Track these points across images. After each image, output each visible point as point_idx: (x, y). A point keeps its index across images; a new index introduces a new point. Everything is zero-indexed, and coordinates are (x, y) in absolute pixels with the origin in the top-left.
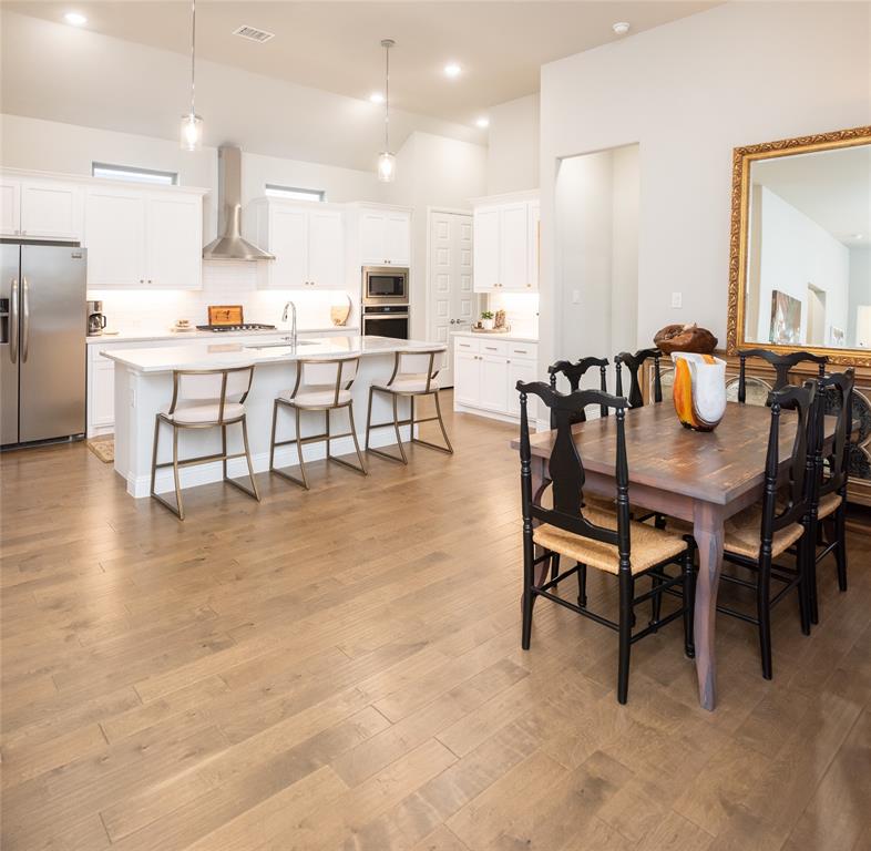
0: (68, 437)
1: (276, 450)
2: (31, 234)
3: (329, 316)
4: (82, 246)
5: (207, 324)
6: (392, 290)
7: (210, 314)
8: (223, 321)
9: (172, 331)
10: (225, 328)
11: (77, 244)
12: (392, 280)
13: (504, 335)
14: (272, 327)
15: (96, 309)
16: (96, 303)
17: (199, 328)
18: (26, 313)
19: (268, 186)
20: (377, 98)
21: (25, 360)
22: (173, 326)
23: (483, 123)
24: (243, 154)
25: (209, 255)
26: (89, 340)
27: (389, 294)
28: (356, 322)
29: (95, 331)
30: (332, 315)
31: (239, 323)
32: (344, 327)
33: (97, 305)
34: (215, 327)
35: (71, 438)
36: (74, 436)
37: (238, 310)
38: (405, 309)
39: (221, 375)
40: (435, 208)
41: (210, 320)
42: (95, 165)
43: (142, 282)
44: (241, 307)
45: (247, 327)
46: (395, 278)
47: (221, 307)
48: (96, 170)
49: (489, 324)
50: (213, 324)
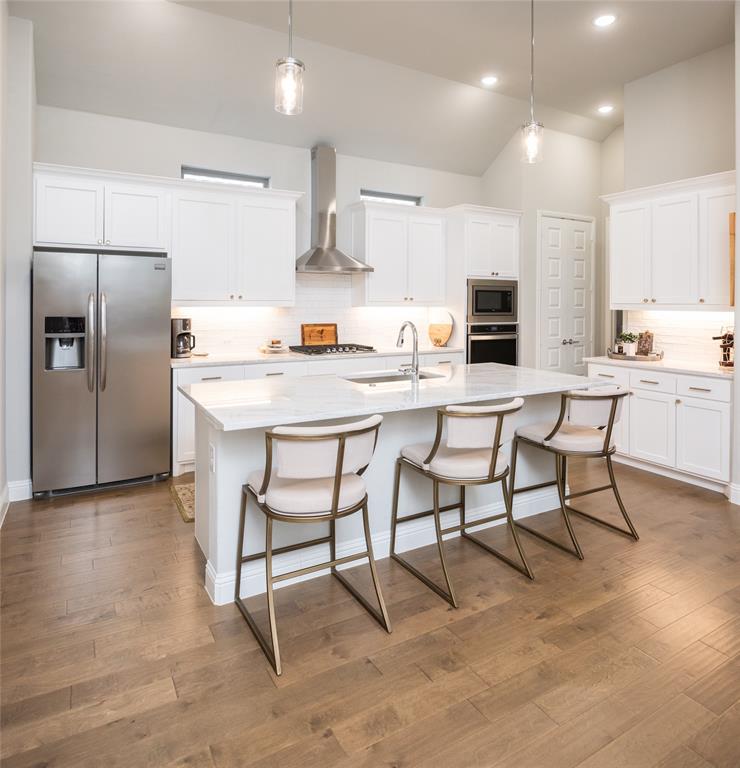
0: (152, 476)
1: (399, 528)
2: (116, 243)
3: (428, 336)
4: (169, 256)
5: (300, 344)
6: (499, 307)
7: (303, 334)
8: (318, 342)
9: (264, 352)
10: (318, 350)
11: (164, 255)
12: (500, 294)
13: (656, 364)
14: (370, 349)
15: (185, 329)
16: (185, 321)
17: (293, 349)
18: (104, 332)
19: (363, 192)
20: (490, 81)
21: (103, 389)
22: (265, 348)
23: (606, 110)
24: (337, 156)
25: (303, 267)
26: (175, 363)
27: (497, 311)
28: (460, 343)
29: (184, 352)
30: (430, 334)
31: (333, 343)
32: (447, 349)
33: (186, 323)
34: (309, 347)
35: (155, 477)
36: (158, 475)
37: (333, 327)
38: (513, 329)
39: (336, 443)
40: (546, 212)
41: (303, 340)
42: (185, 169)
43: (232, 297)
44: (335, 325)
45: (344, 347)
46: (502, 292)
47: (315, 325)
48: (186, 176)
49: (631, 349)
50: (307, 344)
